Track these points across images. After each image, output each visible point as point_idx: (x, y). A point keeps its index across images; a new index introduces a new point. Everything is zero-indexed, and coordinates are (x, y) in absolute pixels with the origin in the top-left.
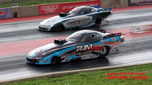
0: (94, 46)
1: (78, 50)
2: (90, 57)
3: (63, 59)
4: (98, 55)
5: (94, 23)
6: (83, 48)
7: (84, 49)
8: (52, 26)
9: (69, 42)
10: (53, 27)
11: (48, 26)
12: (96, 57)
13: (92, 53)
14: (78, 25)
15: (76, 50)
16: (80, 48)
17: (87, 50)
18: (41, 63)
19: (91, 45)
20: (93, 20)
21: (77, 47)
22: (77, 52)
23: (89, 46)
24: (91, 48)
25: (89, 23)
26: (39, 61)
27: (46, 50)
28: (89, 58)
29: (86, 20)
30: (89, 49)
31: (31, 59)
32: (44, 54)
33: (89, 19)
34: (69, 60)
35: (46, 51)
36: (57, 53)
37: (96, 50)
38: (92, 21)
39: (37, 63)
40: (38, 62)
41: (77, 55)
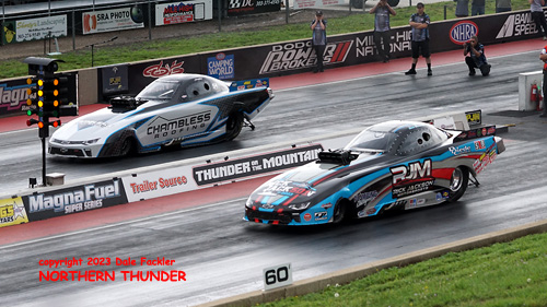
0: (435, 166)
1: (398, 181)
2: (427, 200)
3: (363, 207)
4: (446, 194)
5: (222, 130)
6: (409, 172)
7: (410, 177)
8: (102, 142)
9: (362, 158)
10: (105, 145)
11: (90, 142)
12: (440, 200)
13: (431, 188)
14: (179, 136)
15: (391, 178)
16: (402, 172)
17: (419, 180)
18: (305, 221)
19: (428, 162)
20: (221, 119)
21: (394, 170)
22: (394, 187)
23: (422, 167)
24: (428, 174)
25: (210, 128)
26: (302, 215)
27: (310, 182)
28: (422, 204)
29: (200, 118)
30: (422, 175)
31: (272, 210)
32: (309, 194)
33: (207, 116)
34: (375, 210)
35: (313, 186)
36: (346, 189)
37: (440, 178)
38: (218, 123)
39: (293, 223)
40: (297, 219)
41: (395, 196)
